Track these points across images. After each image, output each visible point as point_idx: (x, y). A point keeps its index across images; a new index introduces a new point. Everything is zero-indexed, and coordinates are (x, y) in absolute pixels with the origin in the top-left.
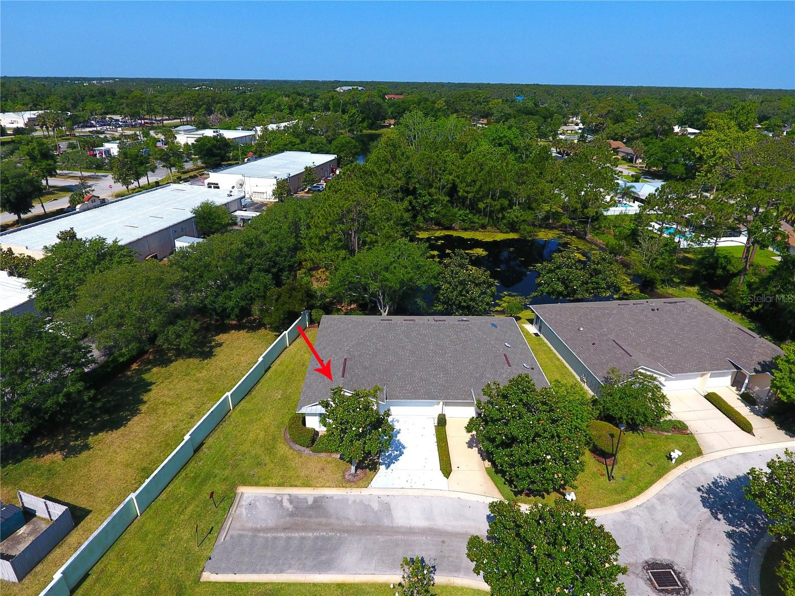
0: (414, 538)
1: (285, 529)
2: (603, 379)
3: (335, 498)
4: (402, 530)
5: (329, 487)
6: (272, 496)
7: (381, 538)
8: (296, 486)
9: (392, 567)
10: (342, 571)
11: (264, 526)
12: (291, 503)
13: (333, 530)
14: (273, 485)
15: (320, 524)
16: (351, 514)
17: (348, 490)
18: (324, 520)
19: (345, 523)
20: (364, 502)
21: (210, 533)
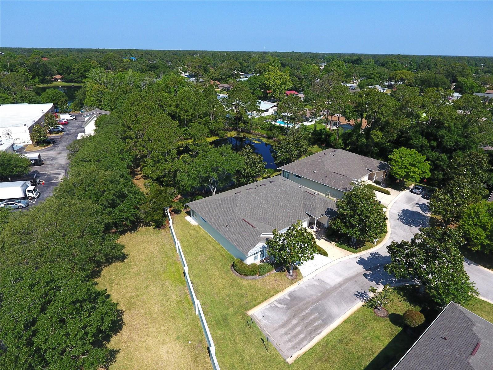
0: (345, 286)
1: (294, 316)
2: (343, 190)
3: (296, 290)
4: (337, 286)
5: (288, 287)
6: (269, 306)
7: (335, 294)
8: (273, 295)
9: (352, 302)
10: (338, 316)
11: (283, 322)
12: (281, 304)
13: (313, 303)
14: (263, 301)
15: (305, 304)
16: (311, 292)
17: (297, 283)
18: (304, 302)
19: (314, 297)
20: (310, 284)
21: (264, 342)
